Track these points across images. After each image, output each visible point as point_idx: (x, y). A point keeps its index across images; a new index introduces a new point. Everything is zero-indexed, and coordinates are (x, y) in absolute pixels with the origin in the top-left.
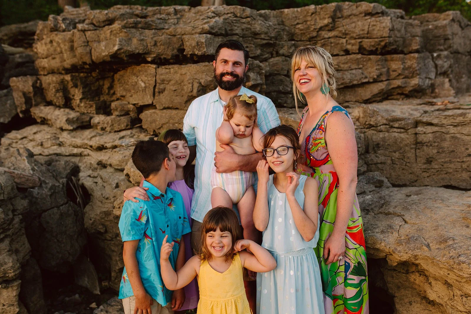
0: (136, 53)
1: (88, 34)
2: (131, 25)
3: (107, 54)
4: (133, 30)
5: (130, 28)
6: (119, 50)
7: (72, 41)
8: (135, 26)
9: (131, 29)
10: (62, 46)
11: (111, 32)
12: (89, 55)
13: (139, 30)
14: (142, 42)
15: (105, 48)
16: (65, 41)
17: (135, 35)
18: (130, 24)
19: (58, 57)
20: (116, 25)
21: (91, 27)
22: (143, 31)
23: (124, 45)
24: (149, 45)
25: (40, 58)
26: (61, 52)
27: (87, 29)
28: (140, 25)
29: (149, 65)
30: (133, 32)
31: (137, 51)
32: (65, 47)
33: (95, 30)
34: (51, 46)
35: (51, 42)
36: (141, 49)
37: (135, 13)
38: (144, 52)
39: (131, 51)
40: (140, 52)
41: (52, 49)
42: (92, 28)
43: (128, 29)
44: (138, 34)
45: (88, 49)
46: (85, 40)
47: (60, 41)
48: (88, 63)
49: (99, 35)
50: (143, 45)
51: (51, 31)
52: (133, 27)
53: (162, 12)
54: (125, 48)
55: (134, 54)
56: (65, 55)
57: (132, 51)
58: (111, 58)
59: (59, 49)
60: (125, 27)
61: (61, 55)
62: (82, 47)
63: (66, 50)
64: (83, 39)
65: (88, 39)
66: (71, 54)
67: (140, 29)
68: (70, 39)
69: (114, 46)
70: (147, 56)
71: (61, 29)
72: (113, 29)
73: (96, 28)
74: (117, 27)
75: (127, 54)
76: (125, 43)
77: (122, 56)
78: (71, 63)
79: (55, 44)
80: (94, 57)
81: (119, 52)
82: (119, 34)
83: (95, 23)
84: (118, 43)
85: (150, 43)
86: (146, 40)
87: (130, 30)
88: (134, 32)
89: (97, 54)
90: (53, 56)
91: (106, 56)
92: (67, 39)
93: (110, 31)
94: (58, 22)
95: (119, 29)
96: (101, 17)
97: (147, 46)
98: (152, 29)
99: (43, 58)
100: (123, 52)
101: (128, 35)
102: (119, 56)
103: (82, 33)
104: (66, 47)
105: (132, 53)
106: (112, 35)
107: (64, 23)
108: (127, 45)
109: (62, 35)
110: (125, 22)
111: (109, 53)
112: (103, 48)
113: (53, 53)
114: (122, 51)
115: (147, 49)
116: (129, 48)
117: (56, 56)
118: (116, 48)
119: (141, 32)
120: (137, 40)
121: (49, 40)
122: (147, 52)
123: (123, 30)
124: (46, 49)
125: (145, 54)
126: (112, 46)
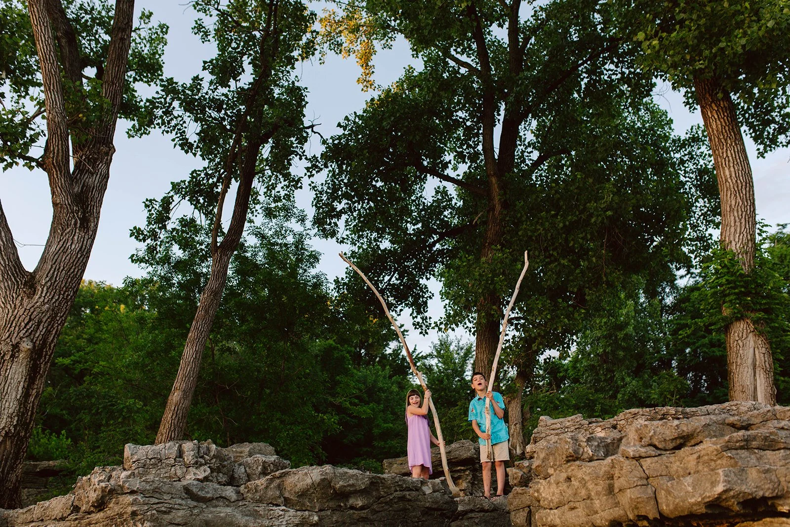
0: (758, 497)
1: (646, 463)
2: (738, 444)
3: (700, 499)
4: (744, 453)
5: (736, 449)
6: (725, 491)
7: (611, 477)
8: (746, 445)
9: (739, 451)
10: (590, 486)
11: (699, 457)
12: (653, 502)
13: (755, 453)
14: (768, 475)
15: (694, 488)
16: (597, 477)
17: (748, 461)
18: (737, 442)
19: (581, 505)
20: (709, 446)
21: (651, 451)
22: (762, 453)
23: (735, 483)
24: (782, 479)
25: (545, 509)
26: (589, 497)
27: (643, 455)
28: (754, 444)
29: (784, 519)
30: (743, 456)
31: (761, 493)
32: (597, 488)
33: (660, 455)
34: (568, 487)
35: (569, 479)
36: (769, 489)
37: (727, 421)
38: (774, 494)
39: (749, 494)
40: (767, 494)
41: (570, 492)
42: (653, 453)
43: (734, 452)
44: (753, 460)
45: (650, 491)
46: (643, 475)
47: (587, 478)
48: (651, 517)
49: (669, 465)
50: (771, 480)
51: (568, 461)
52: (742, 448)
53: (778, 416)
54: (737, 488)
55: (754, 499)
56: (597, 503)
57: (751, 494)
58: (706, 507)
59: (583, 492)
60: (727, 448)
61: (588, 501)
62: (638, 488)
63: (598, 493)
64: (638, 473)
65: (647, 472)
66: (610, 501)
67: (756, 451)
68: (608, 472)
69: (714, 484)
70: (781, 502)
71: (585, 456)
72: (703, 453)
73: (659, 452)
74: (711, 449)
75: (741, 500)
76: (735, 479)
77: (730, 503)
78: (611, 517)
79: (575, 483)
80: (667, 505)
81: (724, 497)
82: (715, 461)
83: (657, 443)
84: (722, 478)
85: (786, 477)
86: (775, 471)
87: (738, 454)
88: (747, 457)
89: (677, 500)
90: (572, 504)
91: (698, 503)
92: (602, 473)
93: (695, 456)
94: (579, 445)
95: (715, 453)
96: (667, 432)
97: (779, 482)
98: (779, 449)
99: (551, 509)
100: (733, 497)
101: (736, 463)
102: (723, 504)
103: (635, 462)
104: (599, 488)
105: (750, 497)
106: (700, 464)
107: (591, 446)
108: (739, 481)
109: (590, 467)
110: (727, 438)
111: (703, 499)
112: (690, 489)
113: (571, 499)
114: (732, 493)
115: (780, 488)
116: (744, 488)
117: (577, 504)
118: (720, 488)
119: (758, 456)
120: (759, 471)
121: (564, 475)
122: (779, 493)
123: (725, 453)
124: (557, 491)
125: (778, 497)
126: (708, 485)
